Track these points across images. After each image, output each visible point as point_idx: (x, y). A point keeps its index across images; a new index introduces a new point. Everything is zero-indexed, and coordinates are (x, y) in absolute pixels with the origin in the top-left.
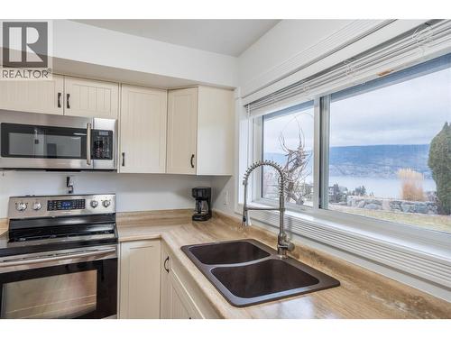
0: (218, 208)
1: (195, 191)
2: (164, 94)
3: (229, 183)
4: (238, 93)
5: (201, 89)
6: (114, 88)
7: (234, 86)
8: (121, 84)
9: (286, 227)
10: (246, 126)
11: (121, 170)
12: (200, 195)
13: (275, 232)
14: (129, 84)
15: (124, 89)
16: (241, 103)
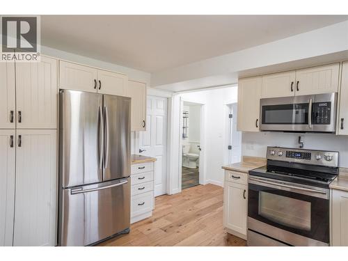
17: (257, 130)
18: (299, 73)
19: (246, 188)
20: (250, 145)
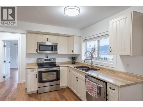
0: (77, 61)
1: (72, 57)
2: (66, 37)
3: (80, 56)
4: (82, 37)
5: (74, 37)
6: (57, 37)
7: (81, 36)
8: (58, 36)
9: (92, 63)
10: (83, 44)
11: (59, 53)
12: (73, 58)
13: (90, 64)
14: (60, 36)
15: (59, 37)
16: (83, 39)
17: (36, 53)
18: (49, 36)
19: (37, 74)
20: (29, 59)
